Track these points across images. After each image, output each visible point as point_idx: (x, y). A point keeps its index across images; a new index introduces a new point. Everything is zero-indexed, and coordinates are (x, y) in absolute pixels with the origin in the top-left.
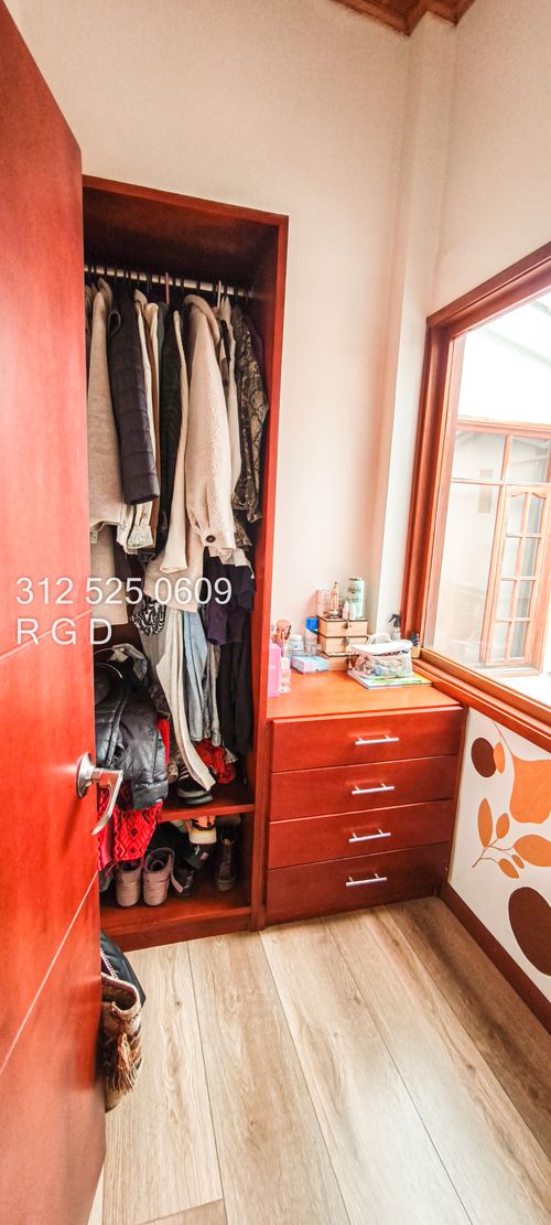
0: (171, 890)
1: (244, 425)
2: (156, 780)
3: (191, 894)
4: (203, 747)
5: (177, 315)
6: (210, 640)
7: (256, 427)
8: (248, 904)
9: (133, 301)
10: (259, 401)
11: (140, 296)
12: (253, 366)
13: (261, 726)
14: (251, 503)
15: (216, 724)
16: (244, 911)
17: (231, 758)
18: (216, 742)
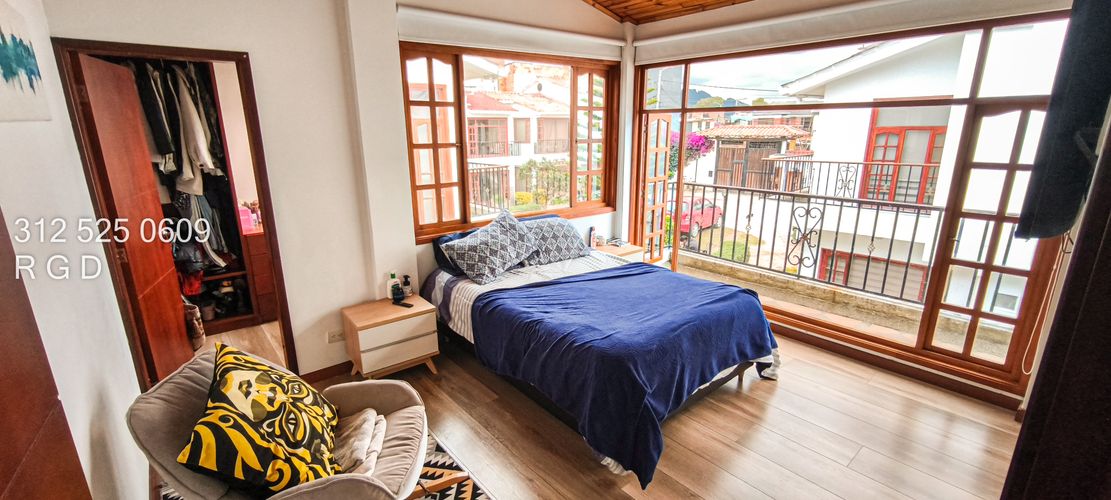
0: (216, 314)
1: (208, 120)
2: (197, 262)
3: (226, 316)
4: (219, 253)
5: (168, 75)
6: (212, 207)
7: (213, 121)
8: (252, 313)
9: (146, 69)
10: (212, 111)
11: (150, 67)
12: (207, 97)
13: (242, 238)
14: (217, 150)
15: (223, 242)
16: (250, 316)
17: (234, 257)
18: (226, 250)
